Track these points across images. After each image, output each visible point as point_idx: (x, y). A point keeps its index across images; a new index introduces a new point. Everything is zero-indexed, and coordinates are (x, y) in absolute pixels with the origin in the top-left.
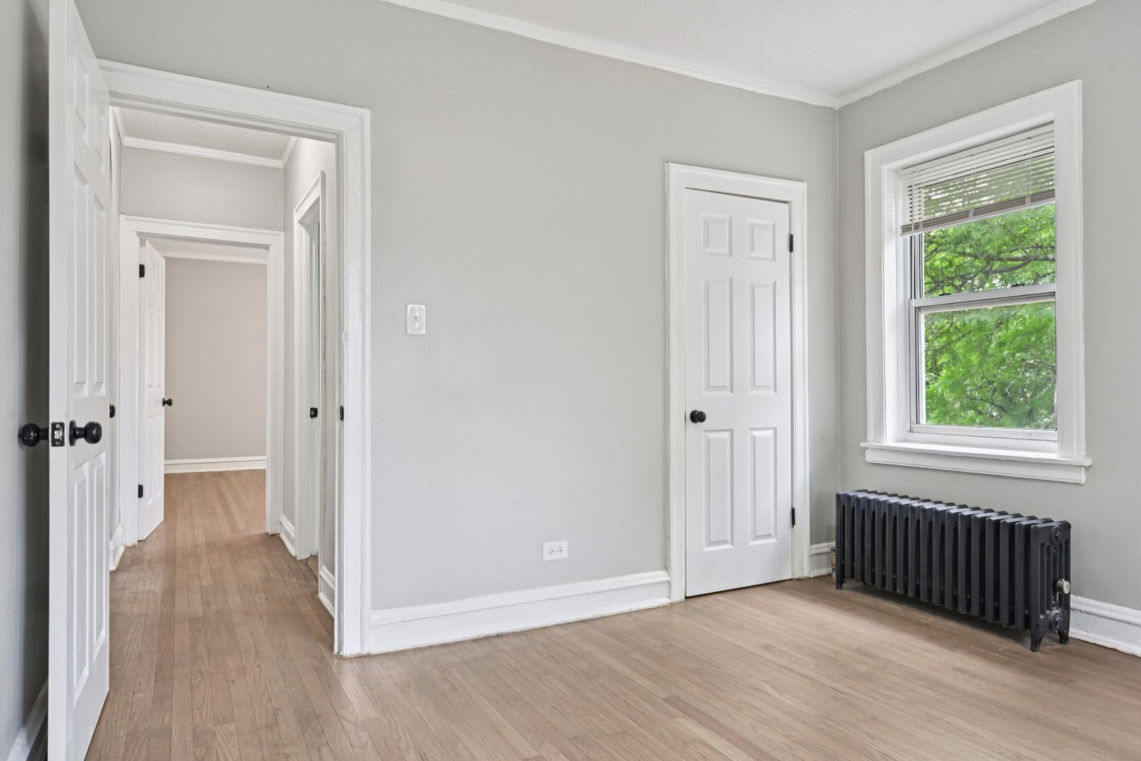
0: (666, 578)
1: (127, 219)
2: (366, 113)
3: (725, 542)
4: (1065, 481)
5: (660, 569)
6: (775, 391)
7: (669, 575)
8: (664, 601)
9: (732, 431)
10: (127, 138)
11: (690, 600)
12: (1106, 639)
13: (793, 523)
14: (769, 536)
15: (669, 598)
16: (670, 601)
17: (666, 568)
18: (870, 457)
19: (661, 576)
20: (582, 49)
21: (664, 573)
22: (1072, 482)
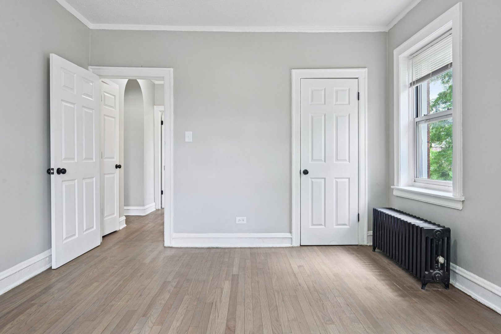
0: (290, 236)
2: (172, 70)
3: (321, 225)
4: (456, 208)
5: (288, 233)
6: (349, 162)
7: (292, 235)
8: (289, 245)
9: (325, 179)
11: (303, 247)
12: (468, 290)
13: (359, 221)
14: (345, 225)
15: (292, 244)
16: (291, 246)
17: (291, 232)
18: (395, 193)
19: (288, 235)
20: (253, 31)
21: (289, 234)
22: (457, 208)
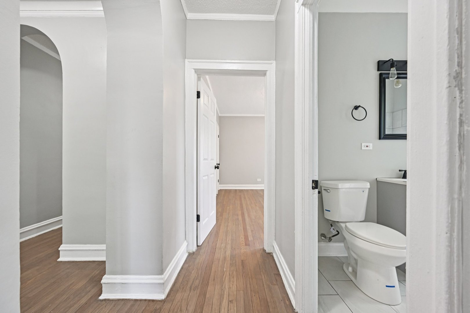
1: (189, 62)
10: (189, 14)
